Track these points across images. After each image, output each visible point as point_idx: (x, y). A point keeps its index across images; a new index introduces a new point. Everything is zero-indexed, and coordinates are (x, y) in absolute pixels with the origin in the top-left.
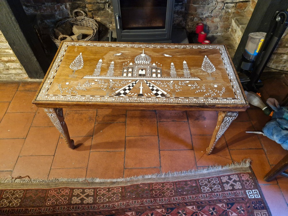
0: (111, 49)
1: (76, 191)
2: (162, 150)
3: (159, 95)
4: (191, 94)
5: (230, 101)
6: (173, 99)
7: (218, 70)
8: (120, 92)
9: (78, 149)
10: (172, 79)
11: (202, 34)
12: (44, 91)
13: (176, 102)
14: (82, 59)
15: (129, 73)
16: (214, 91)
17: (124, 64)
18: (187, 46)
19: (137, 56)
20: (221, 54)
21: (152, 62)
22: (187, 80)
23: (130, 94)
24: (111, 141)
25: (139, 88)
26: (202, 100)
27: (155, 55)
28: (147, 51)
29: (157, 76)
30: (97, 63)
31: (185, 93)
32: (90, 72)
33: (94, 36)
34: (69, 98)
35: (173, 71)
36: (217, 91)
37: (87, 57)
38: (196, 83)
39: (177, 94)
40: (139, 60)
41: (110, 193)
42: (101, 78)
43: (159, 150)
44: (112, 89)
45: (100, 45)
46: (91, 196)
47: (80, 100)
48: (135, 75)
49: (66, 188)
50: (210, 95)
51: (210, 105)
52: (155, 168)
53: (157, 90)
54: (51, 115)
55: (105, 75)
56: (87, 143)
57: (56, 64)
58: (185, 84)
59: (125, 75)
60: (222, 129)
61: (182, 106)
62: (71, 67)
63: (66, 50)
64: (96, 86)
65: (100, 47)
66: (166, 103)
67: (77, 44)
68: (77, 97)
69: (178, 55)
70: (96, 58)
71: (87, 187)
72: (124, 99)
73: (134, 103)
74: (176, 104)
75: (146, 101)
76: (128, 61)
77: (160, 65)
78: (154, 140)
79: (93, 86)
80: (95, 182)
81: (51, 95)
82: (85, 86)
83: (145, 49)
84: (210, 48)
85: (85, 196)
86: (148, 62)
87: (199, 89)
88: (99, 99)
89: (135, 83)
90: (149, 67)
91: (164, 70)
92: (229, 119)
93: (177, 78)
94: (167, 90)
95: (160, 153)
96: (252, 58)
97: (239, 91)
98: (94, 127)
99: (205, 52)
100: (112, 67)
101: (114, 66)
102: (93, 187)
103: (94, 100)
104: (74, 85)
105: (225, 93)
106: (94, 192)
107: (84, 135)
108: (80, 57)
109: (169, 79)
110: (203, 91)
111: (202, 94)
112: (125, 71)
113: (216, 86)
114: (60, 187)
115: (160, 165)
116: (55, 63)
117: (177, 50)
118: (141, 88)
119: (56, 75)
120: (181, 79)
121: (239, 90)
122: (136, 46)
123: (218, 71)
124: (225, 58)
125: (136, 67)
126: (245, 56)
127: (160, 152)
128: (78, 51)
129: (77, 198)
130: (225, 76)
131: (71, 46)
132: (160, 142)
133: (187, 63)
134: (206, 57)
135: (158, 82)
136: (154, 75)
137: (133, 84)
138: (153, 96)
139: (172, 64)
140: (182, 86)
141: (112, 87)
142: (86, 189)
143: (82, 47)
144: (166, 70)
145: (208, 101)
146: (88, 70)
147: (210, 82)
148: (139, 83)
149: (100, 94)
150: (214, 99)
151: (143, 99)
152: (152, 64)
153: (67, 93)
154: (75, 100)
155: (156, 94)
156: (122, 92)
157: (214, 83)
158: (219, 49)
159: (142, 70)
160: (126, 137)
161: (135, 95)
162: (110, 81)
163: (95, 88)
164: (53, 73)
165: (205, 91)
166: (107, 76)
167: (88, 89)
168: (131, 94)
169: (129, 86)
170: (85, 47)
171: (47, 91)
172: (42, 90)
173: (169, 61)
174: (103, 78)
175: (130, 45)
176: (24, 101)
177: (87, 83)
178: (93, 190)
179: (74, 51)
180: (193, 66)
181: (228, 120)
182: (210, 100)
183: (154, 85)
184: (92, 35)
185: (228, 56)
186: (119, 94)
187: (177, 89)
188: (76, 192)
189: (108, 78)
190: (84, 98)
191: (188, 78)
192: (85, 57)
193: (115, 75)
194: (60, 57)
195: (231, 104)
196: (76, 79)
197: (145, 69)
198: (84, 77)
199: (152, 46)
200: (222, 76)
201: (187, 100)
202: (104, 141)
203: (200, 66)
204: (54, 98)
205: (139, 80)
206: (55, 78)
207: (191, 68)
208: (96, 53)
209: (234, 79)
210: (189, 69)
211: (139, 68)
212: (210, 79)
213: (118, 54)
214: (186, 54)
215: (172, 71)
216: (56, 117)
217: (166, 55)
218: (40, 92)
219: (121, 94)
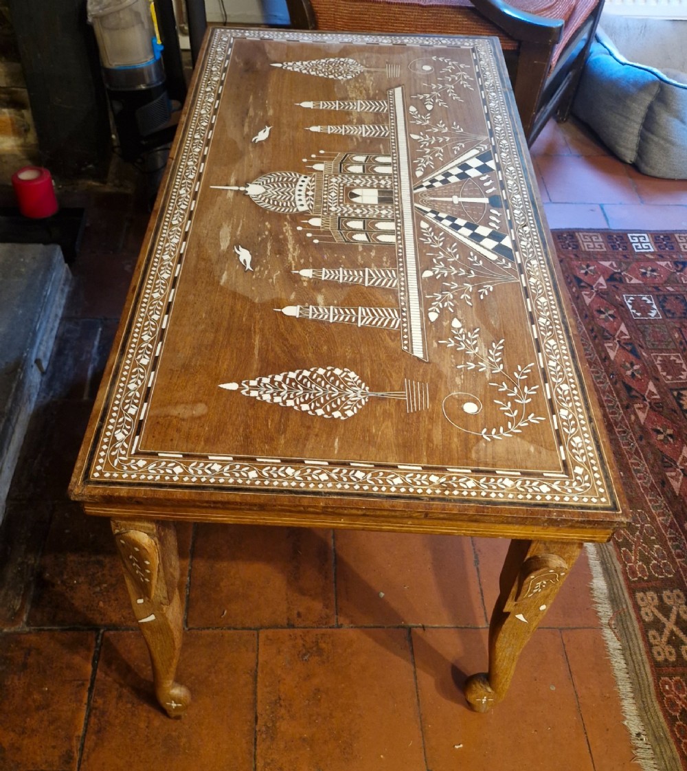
1: (659, 654)
41: (631, 538)
46: (660, 598)
49: (660, 695)
71: (633, 616)
80: (606, 591)
85: (668, 617)
102: (627, 595)
106: (644, 591)
114: (662, 719)
129: (683, 643)
142: (640, 619)
178: (639, 595)
188: (664, 652)
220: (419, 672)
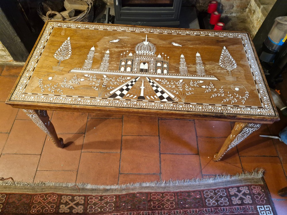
0: (107, 33)
1: (64, 197)
2: (163, 154)
3: (164, 98)
4: (206, 99)
5: (255, 111)
6: (182, 105)
7: (240, 66)
8: (116, 93)
9: (67, 148)
10: (181, 77)
11: (215, 14)
12: (21, 88)
13: (186, 109)
14: (69, 46)
15: (128, 67)
16: (235, 97)
17: (122, 54)
18: (202, 33)
19: (139, 45)
20: (244, 44)
21: (157, 53)
22: (201, 78)
23: (128, 96)
24: (105, 140)
25: (140, 88)
26: (220, 109)
27: (162, 43)
28: (151, 38)
29: (162, 72)
30: (89, 52)
31: (198, 98)
32: (79, 63)
33: (88, 12)
34: (52, 99)
35: (183, 66)
36: (239, 96)
37: (76, 44)
38: (212, 84)
39: (188, 99)
40: (141, 50)
41: (103, 202)
42: (93, 72)
43: (160, 153)
44: (106, 88)
45: (93, 27)
46: (81, 205)
47: (65, 102)
48: (136, 69)
49: (53, 194)
50: (230, 101)
51: (230, 116)
52: (154, 174)
53: (162, 92)
54: (32, 116)
55: (98, 68)
56: (78, 142)
57: (38, 52)
58: (198, 84)
59: (122, 69)
60: (238, 139)
61: (194, 115)
62: (56, 56)
63: (51, 33)
64: (86, 83)
65: (92, 30)
66: (173, 110)
67: (65, 26)
68: (61, 98)
69: (190, 45)
70: (88, 44)
71: (77, 194)
72: (120, 102)
73: (133, 108)
74: (186, 113)
75: (148, 107)
76: (127, 50)
77: (167, 57)
78: (155, 140)
79: (82, 84)
80: (86, 188)
81: (29, 94)
82: (73, 83)
83: (149, 34)
84: (230, 36)
85: (75, 204)
86: (152, 53)
87: (216, 92)
88: (89, 101)
89: (135, 81)
90: (152, 59)
91: (172, 64)
92: (249, 130)
93: (188, 76)
94: (175, 92)
95: (160, 157)
96: (275, 48)
97: (267, 98)
98: (86, 122)
99: (223, 41)
100: (107, 58)
101: (109, 57)
102: (84, 194)
103: (83, 103)
104: (58, 80)
105: (249, 99)
106: (84, 200)
107: (75, 132)
108: (67, 42)
109: (178, 77)
110: (220, 96)
111: (219, 99)
112: (123, 63)
113: (237, 89)
114: (47, 192)
115: (160, 171)
116: (36, 50)
117: (188, 37)
118: (142, 88)
119: (37, 67)
120: (193, 78)
121: (267, 96)
122: (138, 30)
123: (240, 68)
124: (249, 51)
125: (137, 58)
126: (266, 45)
127: (160, 155)
128: (65, 35)
129: (66, 206)
130: (249, 76)
131: (57, 28)
132: (161, 144)
133: (201, 56)
134: (225, 48)
135: (164, 80)
136: (159, 71)
137: (132, 82)
138: (157, 100)
139: (182, 56)
140: (194, 87)
141: (105, 85)
142: (76, 195)
143: (71, 30)
144: (174, 65)
145: (227, 109)
146: (76, 61)
147: (230, 84)
148: (140, 81)
149: (90, 94)
150: (235, 108)
151: (144, 104)
152: (157, 56)
153: (50, 92)
154: (59, 101)
155: (161, 98)
156: (119, 93)
157: (235, 85)
158: (242, 38)
159: (144, 63)
160: (122, 136)
161: (134, 98)
162: (103, 77)
163: (84, 86)
164: (33, 63)
165: (223, 95)
166: (100, 70)
167: (76, 87)
168: (130, 96)
169: (127, 85)
170: (74, 29)
171: (25, 88)
172: (18, 86)
173: (178, 52)
174: (95, 72)
175: (131, 29)
176: (8, 88)
177: (75, 79)
178: (83, 198)
179: (60, 34)
180: (209, 60)
181: (247, 131)
182: (229, 108)
183: (159, 85)
184: (86, 12)
185: (253, 49)
186: (114, 95)
187: (188, 92)
188: (64, 199)
189: (102, 73)
190: (70, 100)
191: (201, 76)
192: (74, 42)
193: (110, 69)
194: (43, 42)
195: (256, 115)
196: (61, 73)
197: (148, 62)
198: (71, 71)
199: (157, 31)
200: (245, 75)
201: (200, 108)
202: (97, 139)
203: (218, 61)
204: (33, 98)
205: (139, 77)
206: (35, 71)
207: (206, 63)
208: (87, 38)
209: (259, 80)
210: (204, 63)
211: (140, 60)
212: (230, 79)
213: (115, 41)
214: (199, 44)
215: (181, 65)
216: (38, 119)
217: (175, 44)
218: (15, 89)
219: (117, 95)
220: (73, 134)
